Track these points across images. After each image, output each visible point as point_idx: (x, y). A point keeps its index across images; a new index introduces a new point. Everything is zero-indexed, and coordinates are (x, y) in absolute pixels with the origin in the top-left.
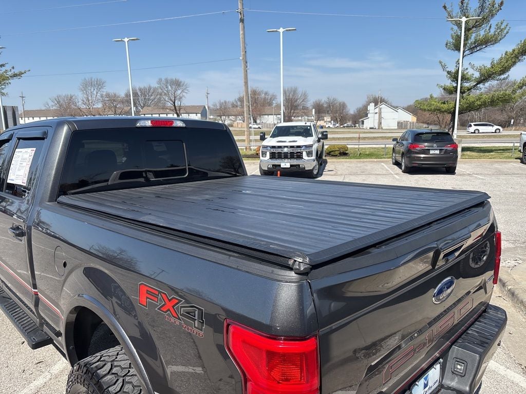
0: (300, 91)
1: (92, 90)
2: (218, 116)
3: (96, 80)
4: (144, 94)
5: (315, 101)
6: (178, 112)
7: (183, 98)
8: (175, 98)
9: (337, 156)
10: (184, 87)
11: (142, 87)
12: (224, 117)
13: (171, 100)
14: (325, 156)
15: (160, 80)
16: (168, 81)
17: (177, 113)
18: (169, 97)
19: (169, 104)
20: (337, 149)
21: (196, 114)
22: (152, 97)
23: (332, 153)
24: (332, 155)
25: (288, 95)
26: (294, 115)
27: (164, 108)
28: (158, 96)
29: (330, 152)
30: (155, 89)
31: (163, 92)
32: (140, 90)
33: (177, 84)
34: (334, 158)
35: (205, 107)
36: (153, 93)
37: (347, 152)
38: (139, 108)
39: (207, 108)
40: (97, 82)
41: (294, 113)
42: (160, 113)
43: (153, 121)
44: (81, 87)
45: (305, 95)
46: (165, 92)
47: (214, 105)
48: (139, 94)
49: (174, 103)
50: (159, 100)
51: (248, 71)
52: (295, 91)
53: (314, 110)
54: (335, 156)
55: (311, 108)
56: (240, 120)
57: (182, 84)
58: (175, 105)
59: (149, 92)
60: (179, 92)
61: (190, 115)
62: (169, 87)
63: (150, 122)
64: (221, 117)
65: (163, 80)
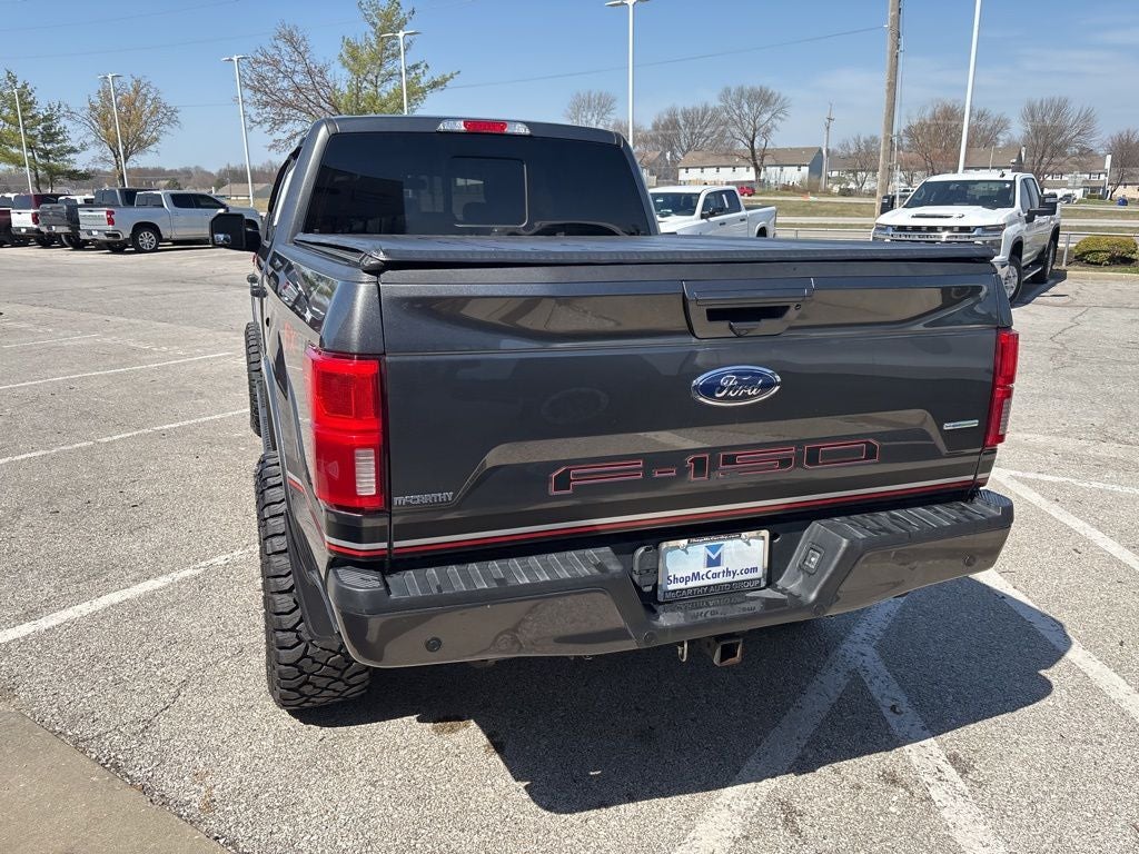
0: (1074, 111)
1: (589, 117)
2: (850, 171)
3: (598, 95)
4: (690, 123)
5: (1115, 134)
6: (758, 162)
7: (774, 132)
8: (755, 130)
9: (1100, 264)
10: (777, 106)
11: (689, 107)
12: (864, 174)
13: (746, 136)
14: (1069, 264)
15: (728, 91)
16: (743, 93)
17: (756, 166)
18: (742, 129)
19: (742, 146)
20: (1105, 247)
21: (800, 166)
22: (707, 131)
23: (1090, 258)
24: (1088, 262)
25: (1038, 117)
26: (1051, 168)
27: (730, 154)
28: (721, 128)
29: (1084, 254)
30: (716, 112)
31: (731, 118)
32: (685, 114)
33: (763, 99)
34: (1093, 267)
35: (820, 151)
36: (710, 121)
37: (1134, 256)
38: (679, 155)
39: (824, 152)
40: (599, 99)
41: (1049, 164)
42: (720, 164)
43: (467, 122)
44: (570, 111)
45: (1087, 119)
46: (735, 117)
47: (842, 147)
48: (682, 122)
49: (752, 142)
50: (722, 135)
51: (901, 55)
52: (1059, 108)
53: (1109, 157)
54: (1096, 264)
55: (1101, 152)
56: (901, 180)
57: (772, 101)
58: (753, 146)
59: (703, 119)
60: (766, 117)
61: (785, 169)
62: (746, 106)
63: (462, 123)
64: (855, 175)
65: (733, 90)
